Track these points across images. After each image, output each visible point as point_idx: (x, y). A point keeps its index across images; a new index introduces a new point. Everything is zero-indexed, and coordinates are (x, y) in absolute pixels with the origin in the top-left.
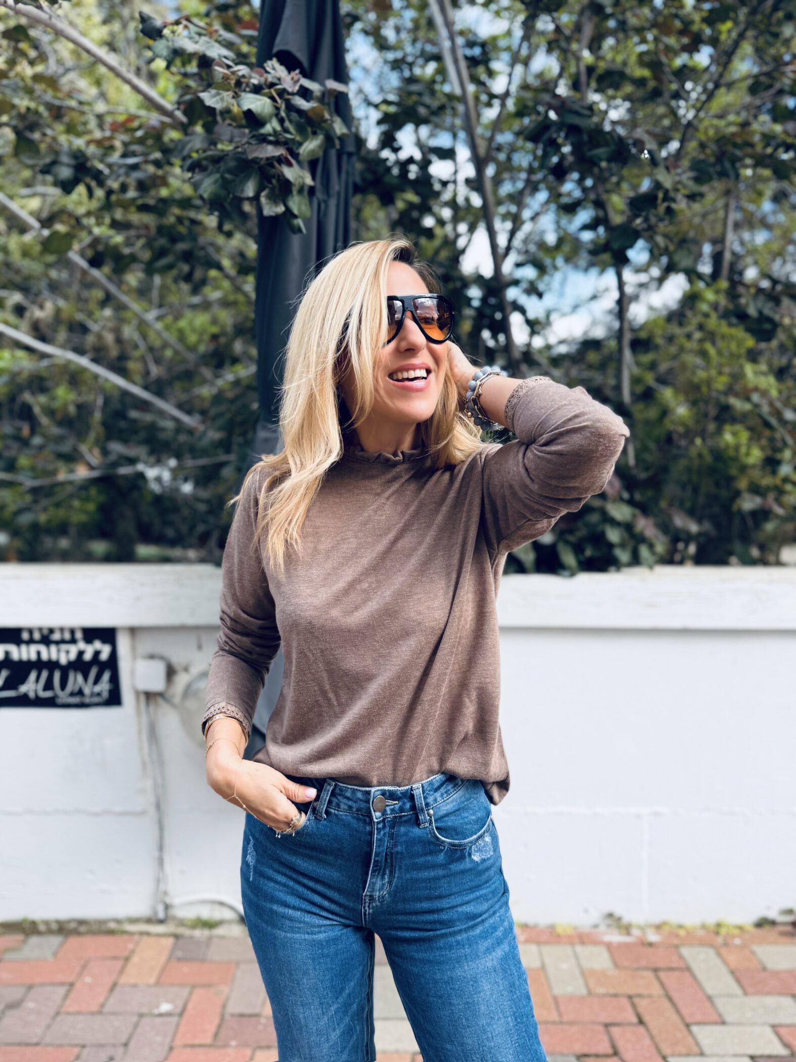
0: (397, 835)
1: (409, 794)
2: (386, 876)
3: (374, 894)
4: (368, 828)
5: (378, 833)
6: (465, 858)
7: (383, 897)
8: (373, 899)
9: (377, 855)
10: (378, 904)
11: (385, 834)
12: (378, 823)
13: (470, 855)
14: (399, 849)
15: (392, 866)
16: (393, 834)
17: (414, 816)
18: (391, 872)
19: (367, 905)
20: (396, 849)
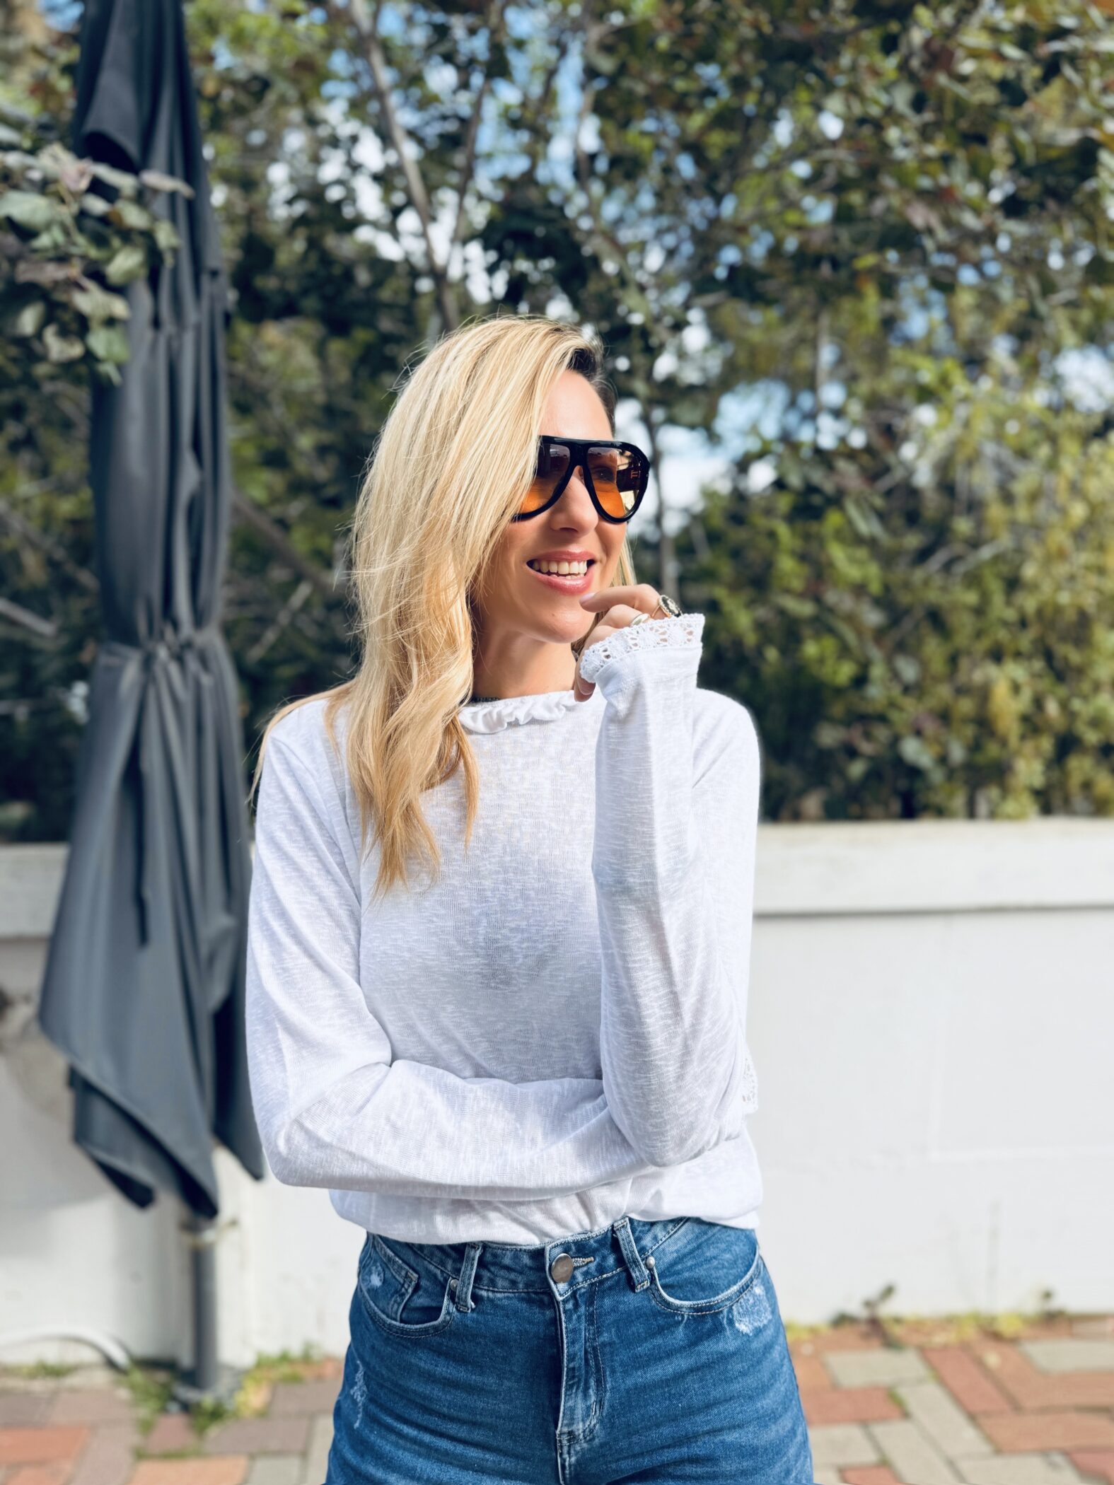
0: (600, 1315)
1: (609, 1241)
2: (591, 1392)
3: (574, 1427)
4: (549, 1313)
5: (569, 1319)
6: (723, 1329)
7: (591, 1431)
8: (574, 1438)
9: (572, 1358)
10: (585, 1445)
11: (579, 1317)
12: (565, 1302)
13: (731, 1322)
14: (605, 1337)
15: (598, 1370)
16: (591, 1315)
17: (624, 1274)
18: (599, 1382)
19: (565, 1449)
20: (602, 1339)
